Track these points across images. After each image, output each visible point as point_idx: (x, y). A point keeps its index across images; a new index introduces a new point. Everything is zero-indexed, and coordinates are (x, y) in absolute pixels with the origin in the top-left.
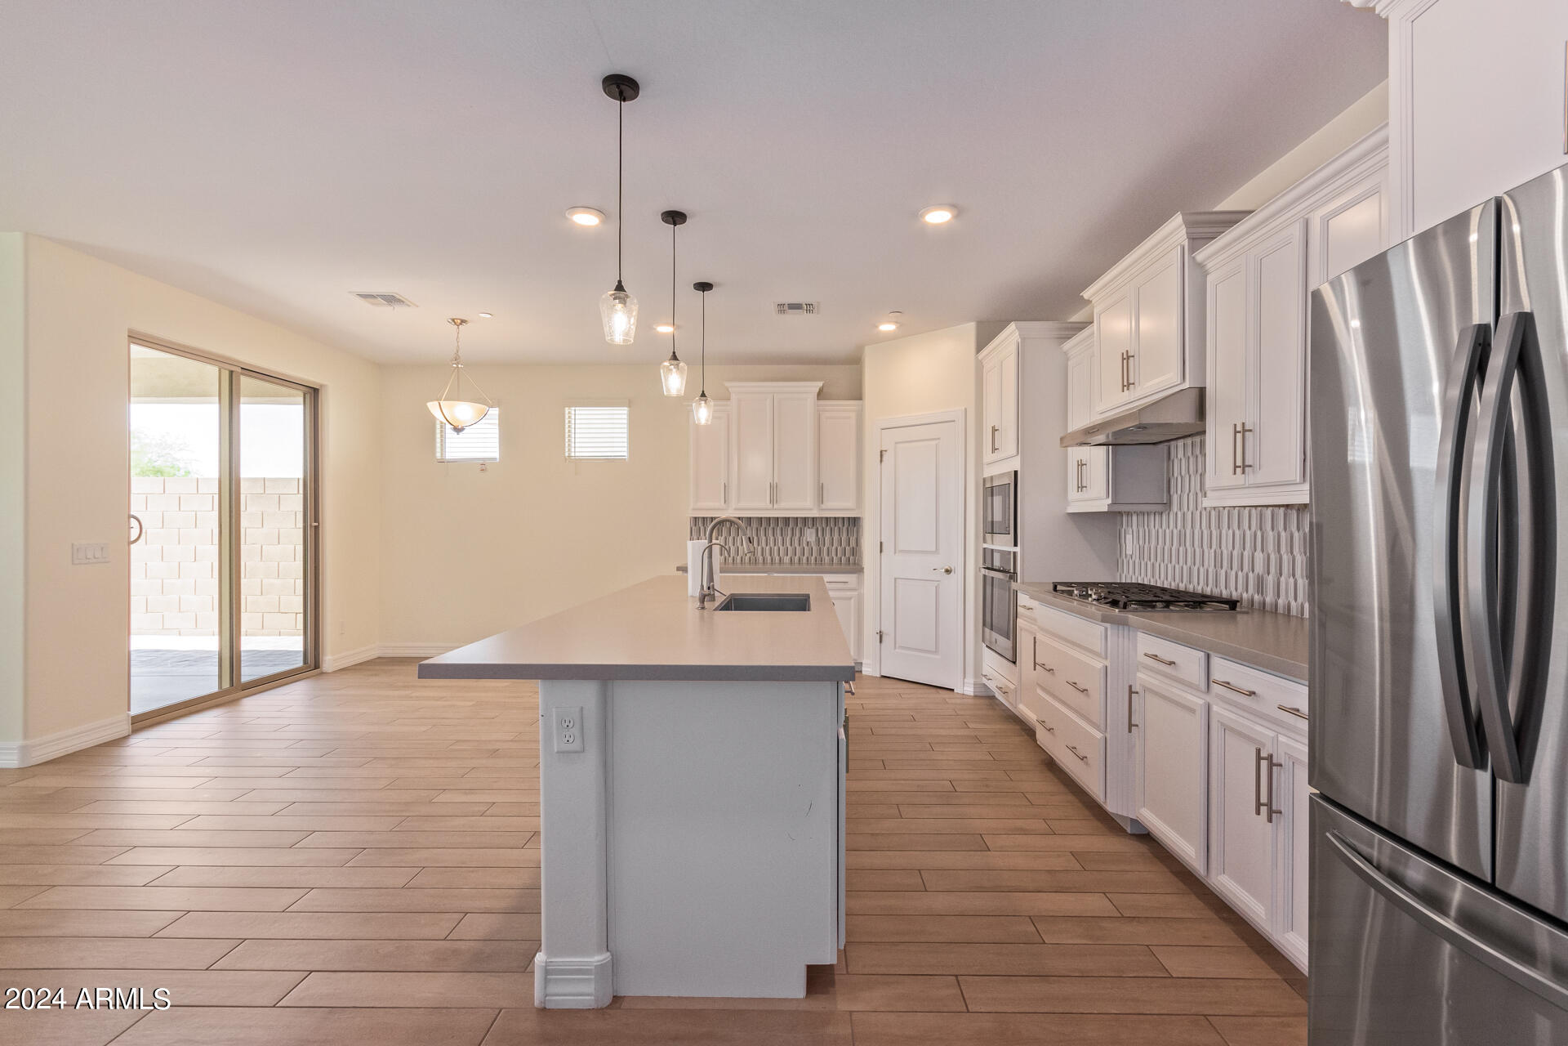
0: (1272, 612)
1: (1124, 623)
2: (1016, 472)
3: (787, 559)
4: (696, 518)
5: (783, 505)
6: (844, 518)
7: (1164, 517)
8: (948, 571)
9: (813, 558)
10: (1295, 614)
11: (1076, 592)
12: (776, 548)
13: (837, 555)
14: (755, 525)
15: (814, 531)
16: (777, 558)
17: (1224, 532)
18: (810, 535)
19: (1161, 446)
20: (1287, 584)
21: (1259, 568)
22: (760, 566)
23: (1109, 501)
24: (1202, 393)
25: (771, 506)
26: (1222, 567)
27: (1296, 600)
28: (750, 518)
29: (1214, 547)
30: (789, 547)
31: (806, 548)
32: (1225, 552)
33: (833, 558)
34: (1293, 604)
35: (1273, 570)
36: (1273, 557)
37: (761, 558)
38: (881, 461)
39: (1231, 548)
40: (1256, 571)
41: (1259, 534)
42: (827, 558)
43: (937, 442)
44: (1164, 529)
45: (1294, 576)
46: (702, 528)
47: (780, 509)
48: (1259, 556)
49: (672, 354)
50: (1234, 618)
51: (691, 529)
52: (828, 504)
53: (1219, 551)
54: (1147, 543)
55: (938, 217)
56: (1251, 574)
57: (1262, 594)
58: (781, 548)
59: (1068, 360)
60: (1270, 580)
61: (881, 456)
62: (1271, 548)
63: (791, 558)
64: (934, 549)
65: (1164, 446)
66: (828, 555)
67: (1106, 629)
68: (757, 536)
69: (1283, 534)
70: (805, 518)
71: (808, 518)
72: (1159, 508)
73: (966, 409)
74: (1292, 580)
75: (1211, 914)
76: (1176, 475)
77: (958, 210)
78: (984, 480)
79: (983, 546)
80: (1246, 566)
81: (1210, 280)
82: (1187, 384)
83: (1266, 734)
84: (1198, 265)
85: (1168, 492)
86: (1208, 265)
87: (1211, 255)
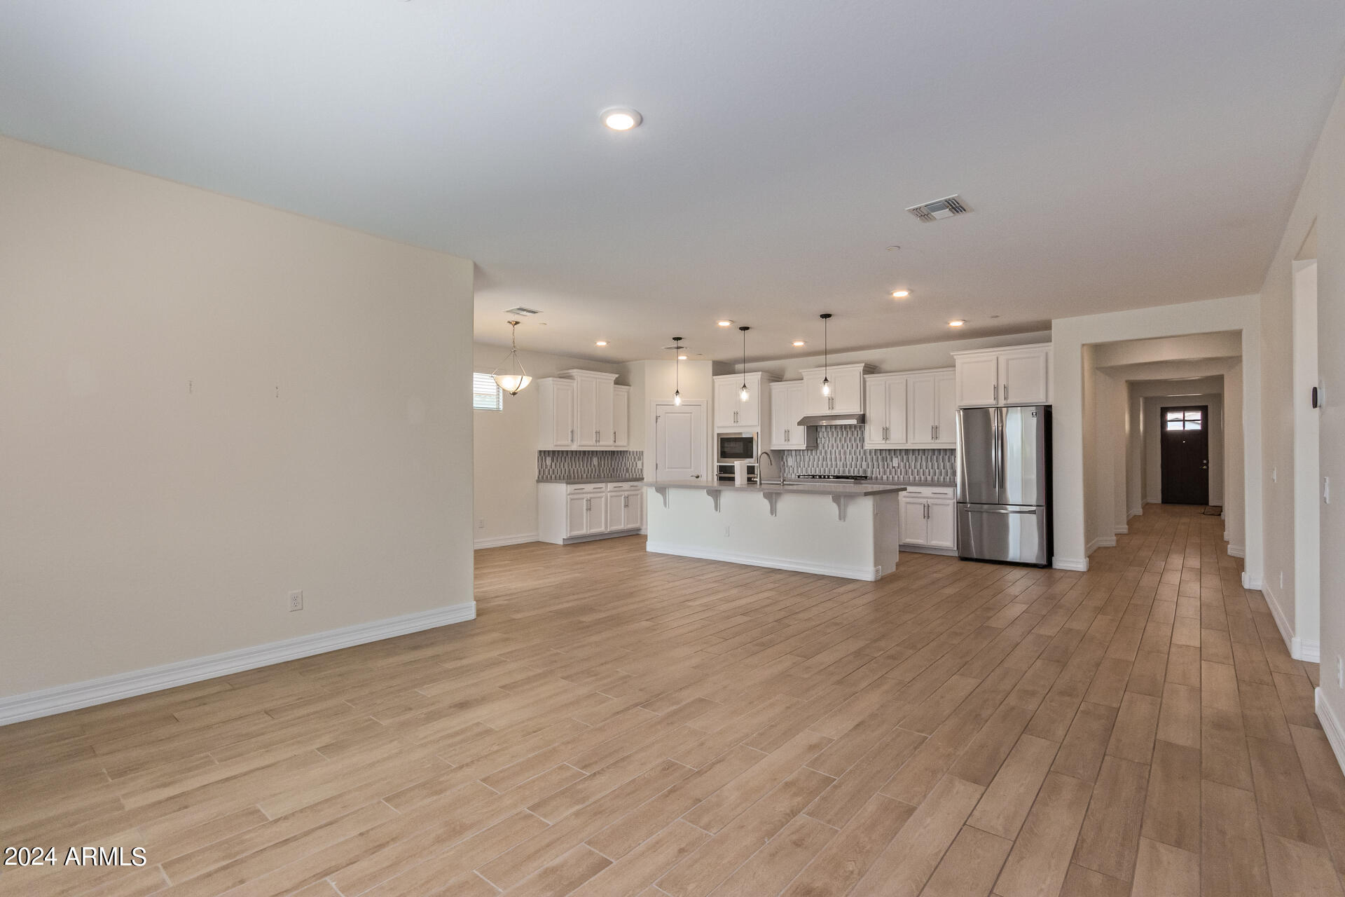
2: (758, 433)
3: (585, 476)
5: (601, 443)
7: (813, 452)
8: (698, 477)
9: (596, 474)
10: (879, 478)
14: (570, 455)
15: (597, 459)
17: (847, 457)
18: (595, 461)
21: (864, 466)
23: (803, 446)
24: (864, 417)
25: (595, 444)
26: (846, 467)
27: (879, 475)
29: (842, 461)
30: (586, 468)
31: (593, 468)
32: (848, 463)
35: (870, 467)
36: (870, 464)
37: (572, 476)
38: (656, 422)
39: (851, 461)
40: (863, 468)
41: (864, 457)
43: (691, 414)
44: (813, 456)
45: (879, 468)
46: (544, 458)
48: (864, 463)
52: (617, 444)
53: (845, 463)
54: (802, 461)
57: (866, 474)
59: (772, 389)
61: (657, 419)
62: (869, 460)
64: (690, 466)
68: (571, 462)
69: (874, 457)
72: (813, 448)
74: (878, 470)
76: (820, 437)
78: (718, 434)
79: (719, 464)
80: (858, 467)
81: (867, 384)
82: (862, 413)
83: (924, 501)
84: (864, 378)
85: (817, 442)
86: (867, 379)
87: (869, 378)
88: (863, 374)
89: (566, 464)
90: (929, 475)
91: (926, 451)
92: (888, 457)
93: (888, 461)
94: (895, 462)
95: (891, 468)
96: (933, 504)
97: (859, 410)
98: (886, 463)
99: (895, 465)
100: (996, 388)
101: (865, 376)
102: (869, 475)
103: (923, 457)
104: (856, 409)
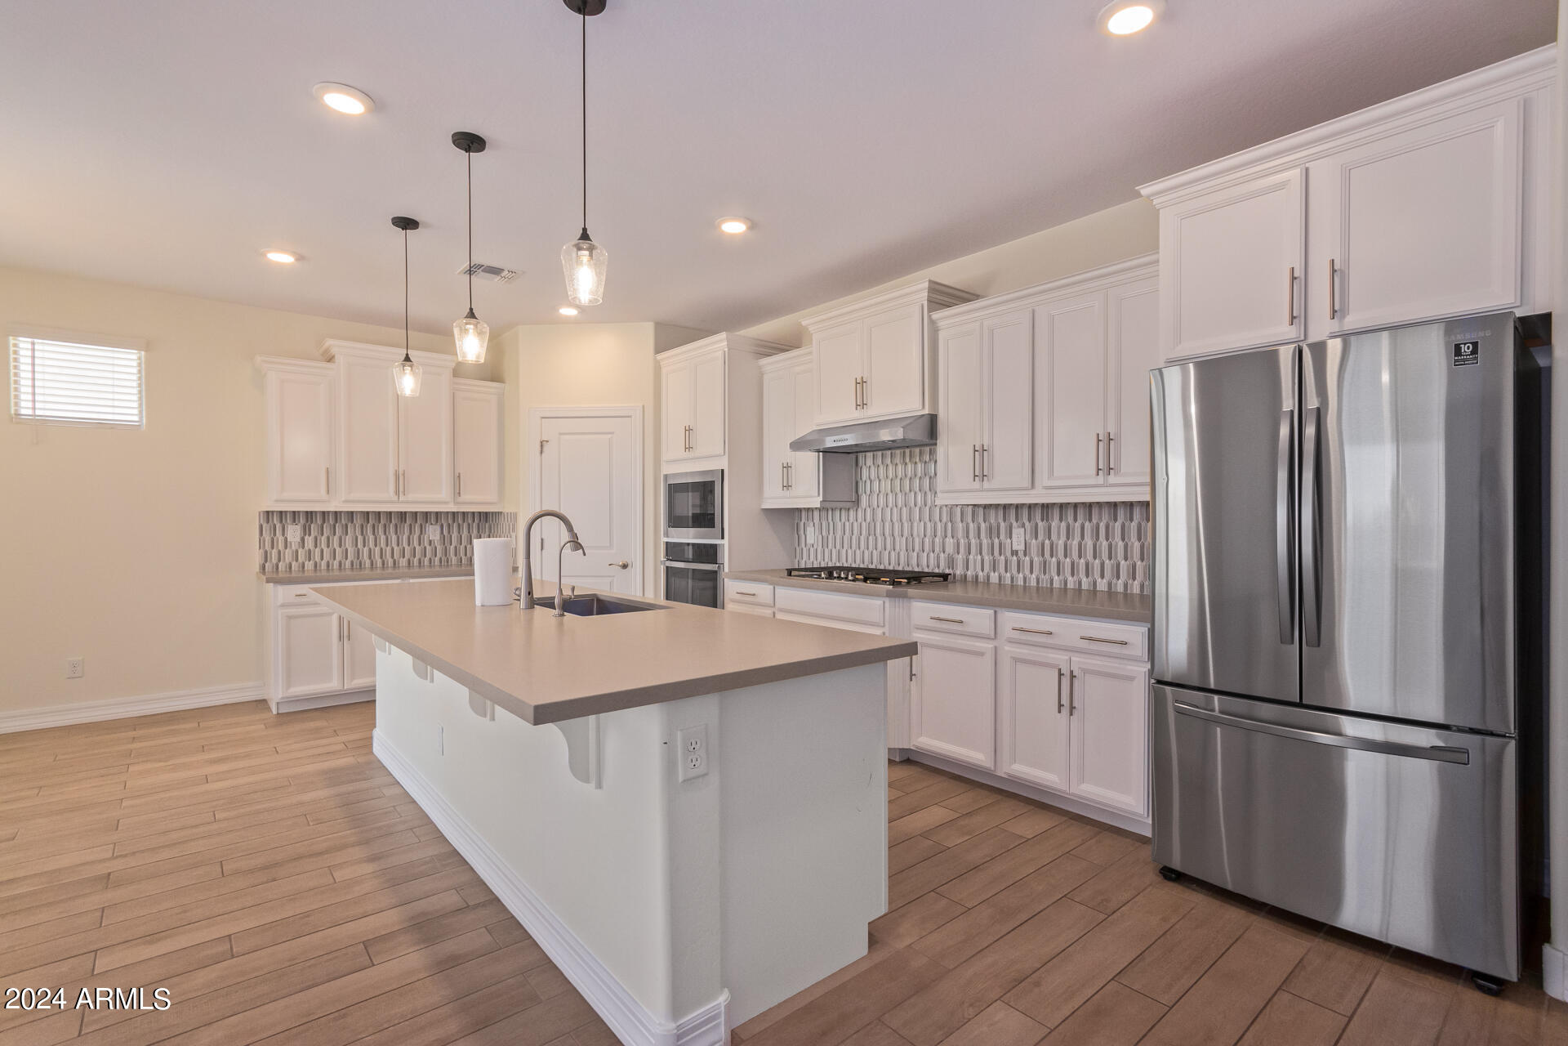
0: (961, 581)
1: (905, 596)
2: (723, 471)
3: (403, 562)
4: (268, 512)
5: (411, 497)
6: (473, 513)
7: (851, 512)
8: (625, 566)
9: (437, 559)
10: (982, 580)
11: (823, 576)
12: (389, 549)
13: (466, 555)
14: (358, 521)
15: (438, 528)
16: (390, 561)
18: (433, 532)
19: (851, 455)
20: (975, 561)
21: (950, 549)
22: (367, 572)
23: (821, 499)
24: (933, 419)
25: (396, 498)
26: (913, 551)
27: (983, 570)
28: (352, 512)
30: (406, 547)
31: (428, 548)
33: (461, 558)
34: (981, 574)
35: (962, 551)
36: (962, 541)
37: (368, 562)
38: (541, 453)
39: (922, 536)
40: (947, 552)
42: (454, 558)
43: (610, 436)
44: (855, 521)
45: (981, 554)
46: (278, 526)
47: (407, 502)
48: (950, 541)
49: (468, 310)
50: (947, 586)
51: (261, 527)
52: (465, 497)
53: (910, 539)
54: (831, 532)
55: (734, 228)
56: (942, 555)
57: (953, 569)
58: (396, 548)
59: (763, 374)
60: (960, 558)
61: (542, 446)
62: (960, 534)
63: (409, 560)
64: (608, 545)
65: (853, 456)
66: (456, 556)
67: (884, 602)
68: (362, 534)
69: (971, 525)
70: (427, 513)
71: (430, 512)
72: (848, 505)
73: (643, 407)
74: (979, 557)
75: (1000, 797)
76: (864, 479)
77: (753, 226)
78: (666, 476)
79: (666, 540)
80: (937, 549)
81: (942, 335)
82: (926, 411)
83: (1060, 658)
84: (932, 322)
85: (857, 492)
86: (941, 324)
87: (945, 317)
88: (930, 311)
89: (348, 540)
90: (1102, 576)
91: (1095, 511)
92: (1002, 525)
93: (1002, 537)
94: (1018, 540)
95: (1009, 553)
96: (1085, 671)
97: (917, 405)
98: (996, 541)
99: (1019, 546)
100: (1299, 281)
101: (936, 315)
102: (959, 572)
103: (1087, 524)
104: (912, 405)
